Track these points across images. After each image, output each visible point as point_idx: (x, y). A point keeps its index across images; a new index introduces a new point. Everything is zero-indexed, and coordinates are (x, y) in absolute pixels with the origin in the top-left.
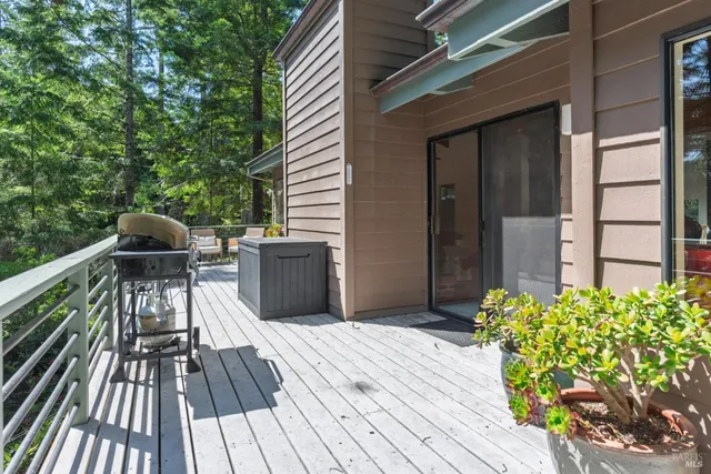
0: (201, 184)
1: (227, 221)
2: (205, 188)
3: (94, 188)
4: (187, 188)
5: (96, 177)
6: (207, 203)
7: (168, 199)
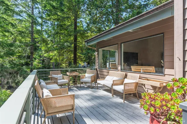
0: (55, 52)
1: (64, 65)
2: (57, 54)
3: (20, 53)
4: (51, 54)
5: (20, 49)
6: (58, 58)
7: (45, 57)
